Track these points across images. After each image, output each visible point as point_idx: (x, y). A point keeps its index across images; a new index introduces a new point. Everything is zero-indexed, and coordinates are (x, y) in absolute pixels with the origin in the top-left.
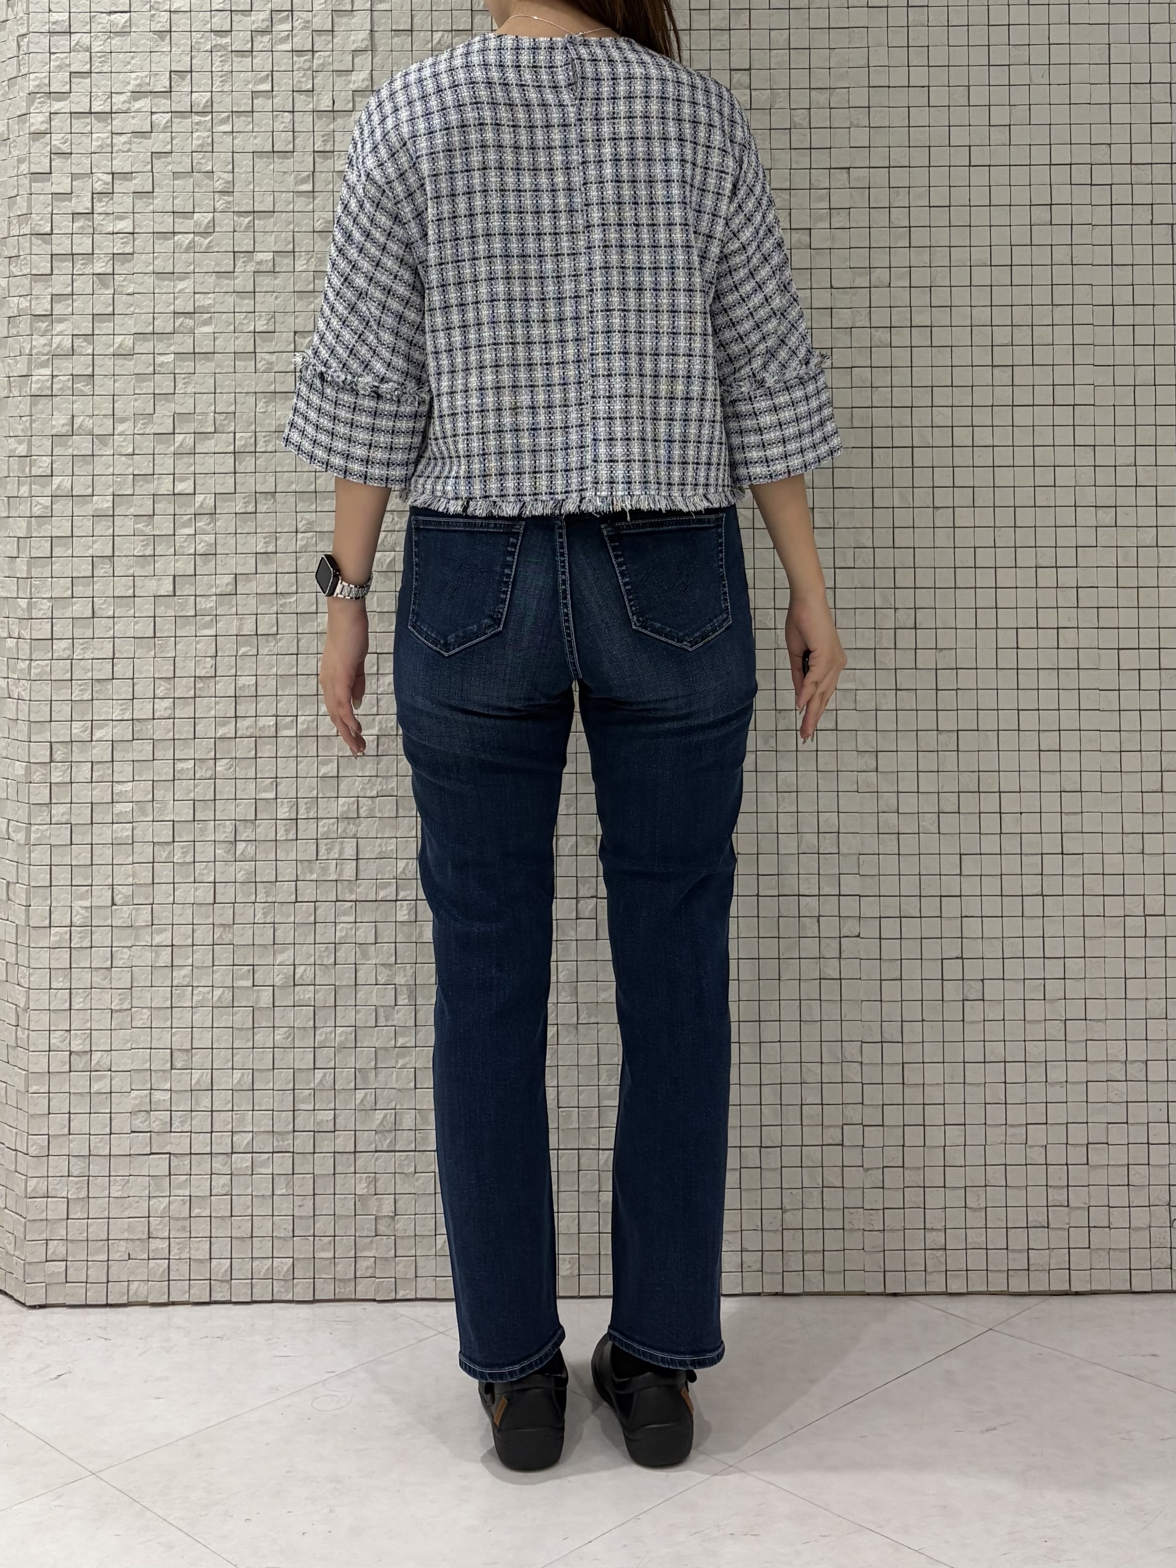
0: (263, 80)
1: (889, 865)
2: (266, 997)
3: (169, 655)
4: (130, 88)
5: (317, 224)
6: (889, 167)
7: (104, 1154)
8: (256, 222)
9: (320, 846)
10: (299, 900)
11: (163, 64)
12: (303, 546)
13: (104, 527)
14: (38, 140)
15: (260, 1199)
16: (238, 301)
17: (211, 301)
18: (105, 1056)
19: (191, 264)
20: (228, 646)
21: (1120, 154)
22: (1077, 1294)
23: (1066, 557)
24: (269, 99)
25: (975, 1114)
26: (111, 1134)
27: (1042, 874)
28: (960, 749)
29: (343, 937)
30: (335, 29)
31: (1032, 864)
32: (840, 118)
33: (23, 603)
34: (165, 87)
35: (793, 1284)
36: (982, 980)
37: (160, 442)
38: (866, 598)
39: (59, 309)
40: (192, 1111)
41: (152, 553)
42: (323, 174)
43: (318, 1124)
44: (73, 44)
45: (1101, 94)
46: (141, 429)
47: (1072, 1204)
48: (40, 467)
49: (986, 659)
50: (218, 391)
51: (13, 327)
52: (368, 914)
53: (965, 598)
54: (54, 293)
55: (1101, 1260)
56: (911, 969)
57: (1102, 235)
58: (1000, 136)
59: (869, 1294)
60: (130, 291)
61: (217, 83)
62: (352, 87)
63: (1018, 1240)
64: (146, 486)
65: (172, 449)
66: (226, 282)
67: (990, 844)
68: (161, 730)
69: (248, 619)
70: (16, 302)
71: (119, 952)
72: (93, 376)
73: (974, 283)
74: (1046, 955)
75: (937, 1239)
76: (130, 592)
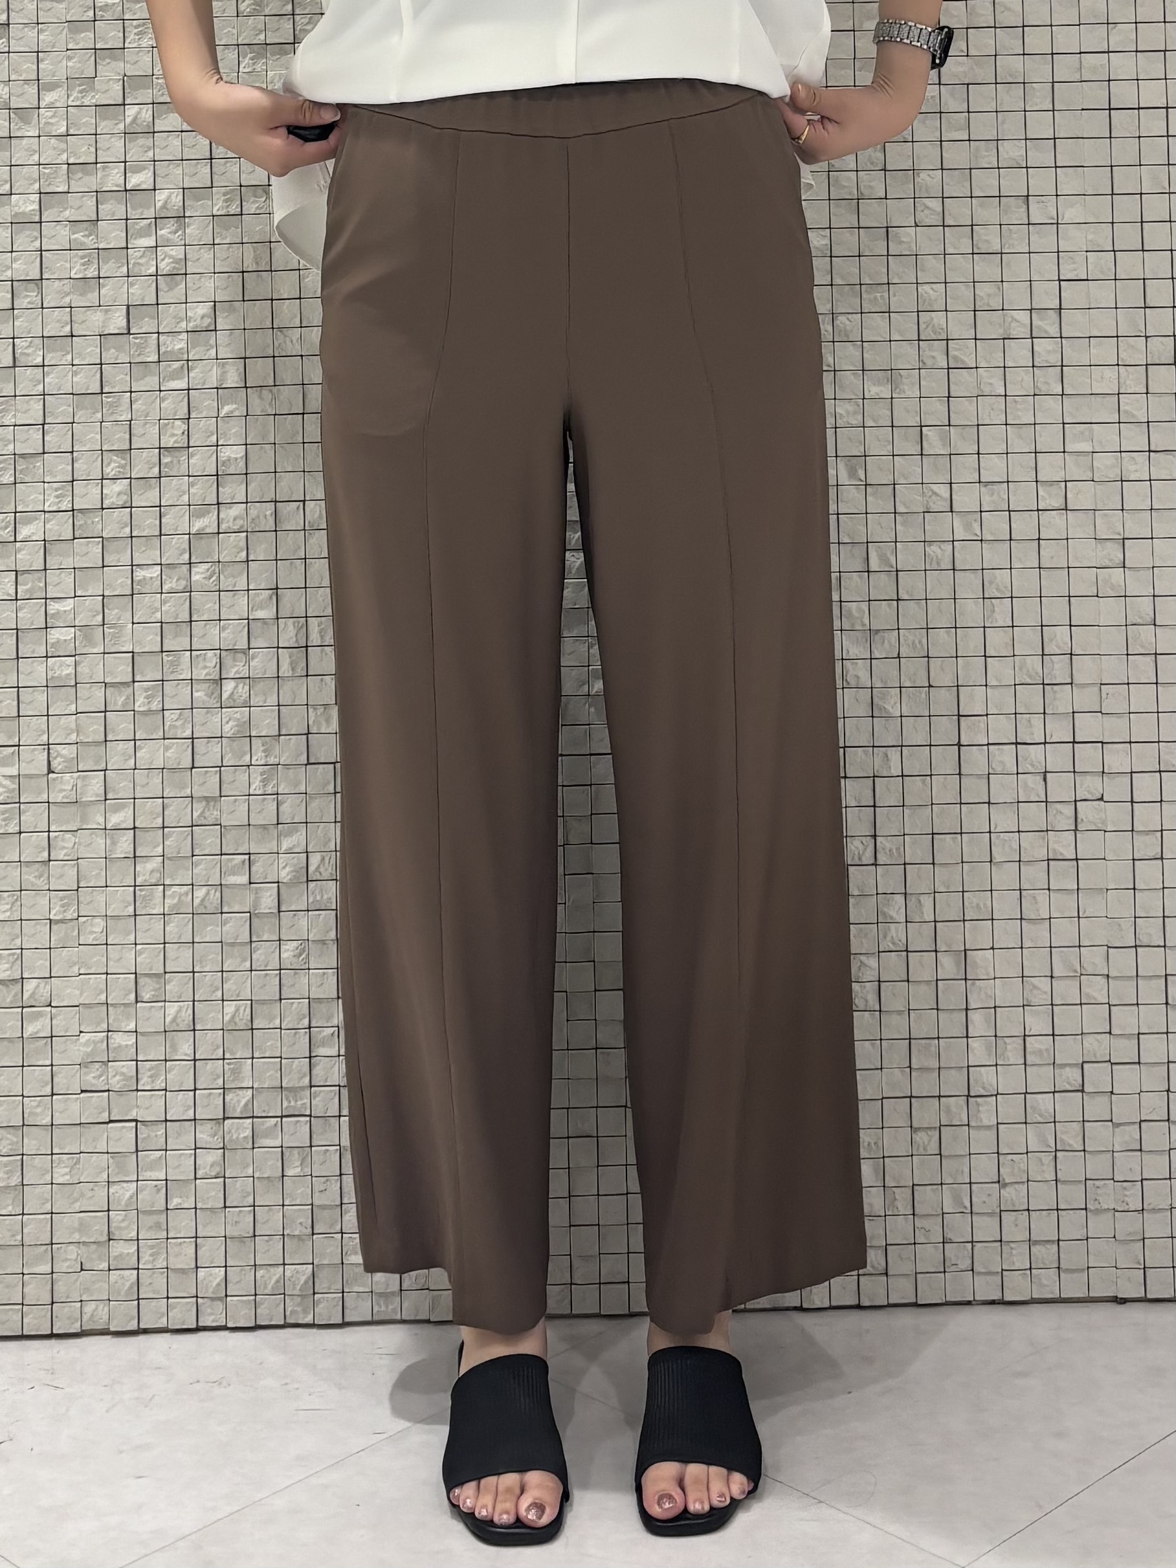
1: (1144, 697)
2: (268, 901)
3: (122, 418)
7: (44, 1122)
10: (312, 760)
13: (26, 240)
15: (265, 1182)
18: (42, 985)
20: (206, 403)
35: (1017, 1288)
37: (105, 119)
38: (1105, 322)
40: (166, 1060)
41: (95, 274)
46: (77, 99)
59: (1123, 1301)
64: (87, 179)
65: (121, 126)
68: (114, 524)
69: (233, 365)
71: (59, 839)
72: (8, 25)
76: (66, 331)
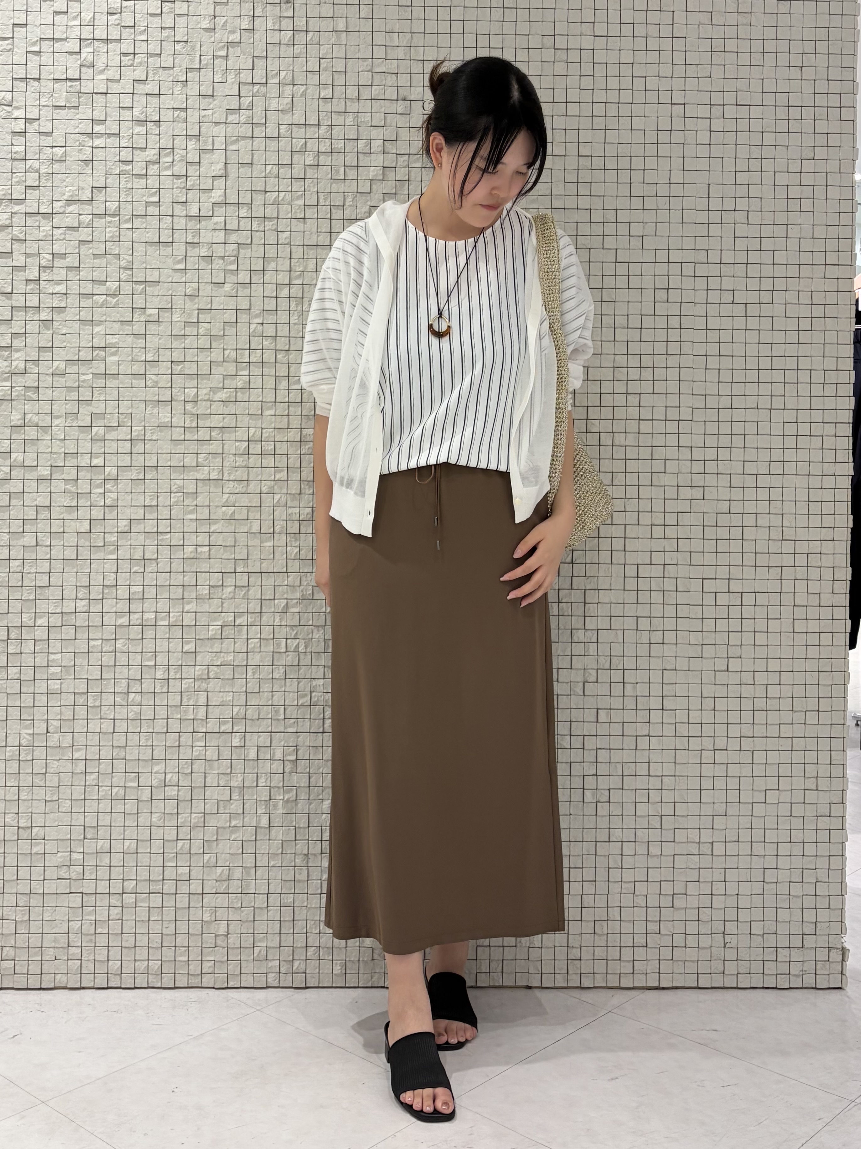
0: (153, 195)
2: (145, 794)
3: (86, 571)
4: (65, 197)
5: (187, 291)
7: (40, 892)
8: (147, 288)
9: (183, 697)
10: (169, 731)
11: (87, 182)
12: (175, 502)
13: (44, 487)
15: (141, 923)
16: (134, 340)
17: (117, 340)
18: (41, 830)
19: (104, 315)
20: (125, 566)
21: (714, 257)
22: (664, 988)
23: (671, 519)
24: (157, 207)
25: (602, 874)
26: (44, 880)
27: (649, 723)
28: (599, 641)
29: (197, 756)
30: (202, 161)
31: (642, 716)
34: (88, 197)
35: (484, 980)
36: (609, 789)
37: (82, 432)
39: (16, 343)
40: (97, 866)
41: (76, 504)
42: (192, 258)
43: (179, 875)
44: (27, 167)
45: (703, 217)
46: (69, 423)
47: (662, 932)
49: (618, 584)
50: (121, 399)
52: (213, 740)
53: (605, 544)
54: (13, 332)
55: (679, 968)
57: (700, 310)
58: (636, 243)
59: (531, 988)
60: (64, 332)
61: (123, 196)
62: (213, 201)
63: (627, 955)
64: (73, 460)
65: (90, 437)
66: (127, 327)
67: (617, 703)
68: (81, 620)
69: (138, 549)
71: (51, 764)
72: (39, 387)
73: (616, 339)
74: (651, 774)
75: (575, 953)
76: (61, 530)
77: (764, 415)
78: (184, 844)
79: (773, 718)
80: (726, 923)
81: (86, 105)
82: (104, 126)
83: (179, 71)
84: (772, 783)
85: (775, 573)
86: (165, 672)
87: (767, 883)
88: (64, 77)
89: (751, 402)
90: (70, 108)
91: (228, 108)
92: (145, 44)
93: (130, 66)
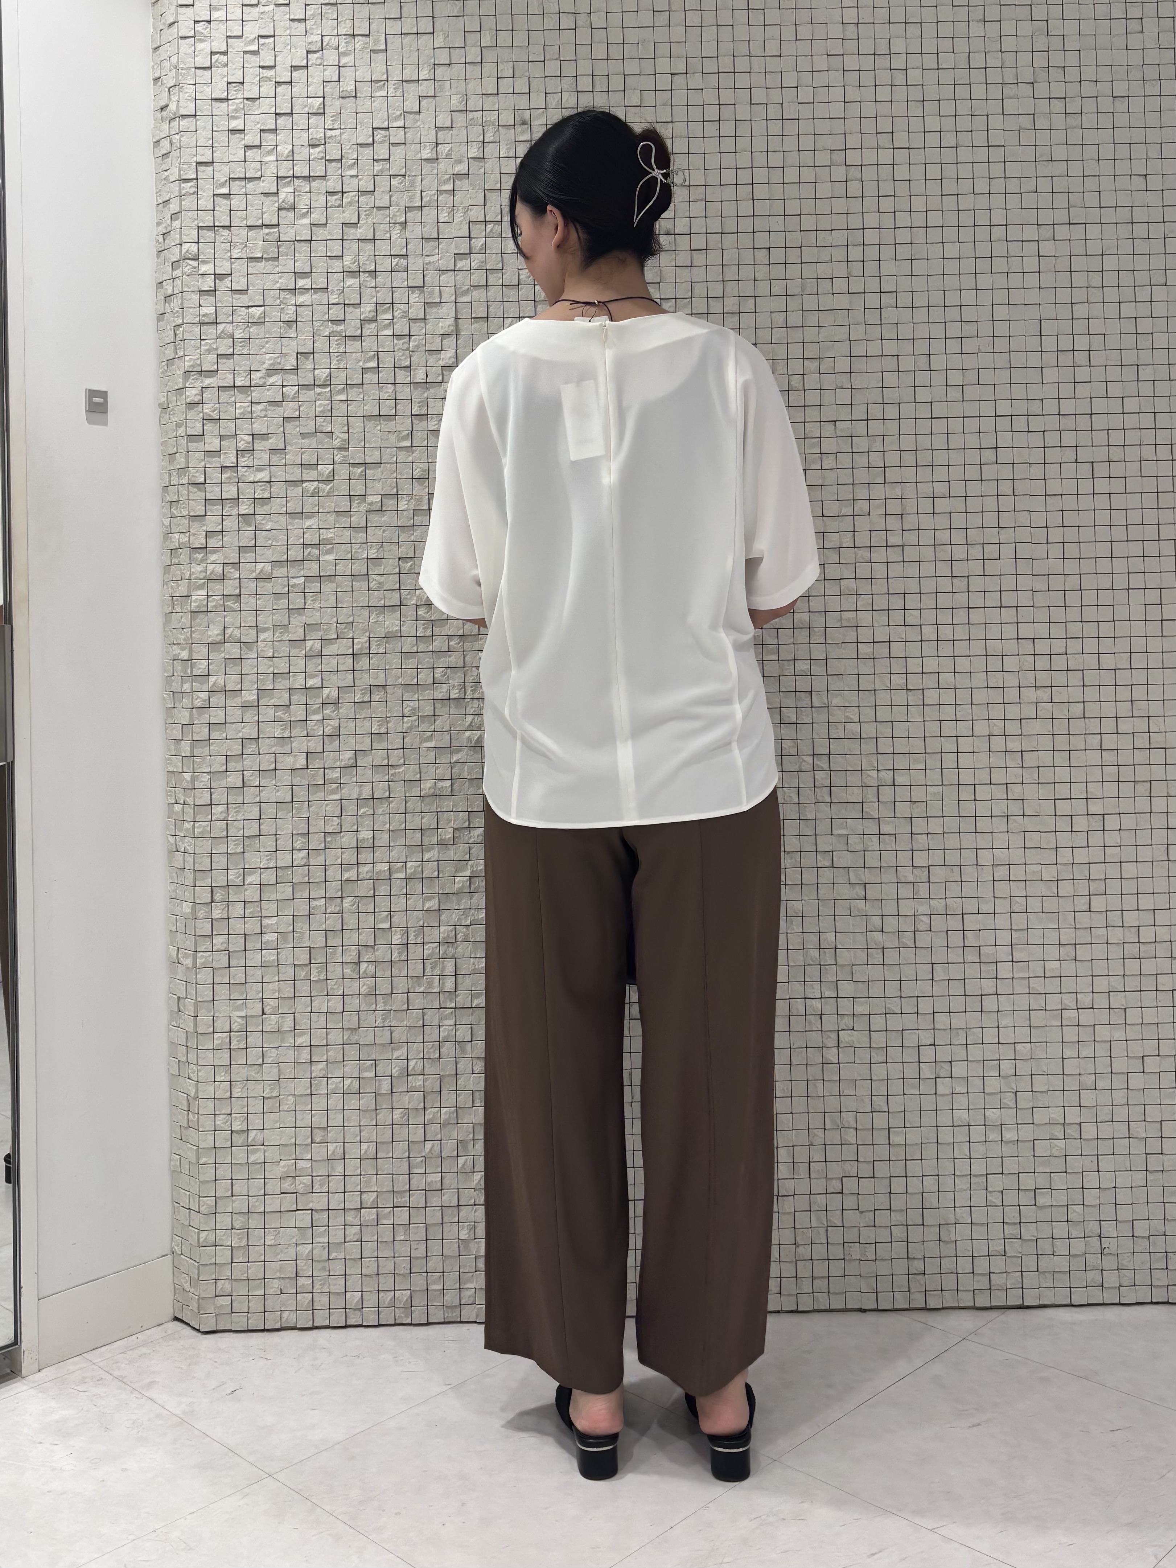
0: (370, 359)
1: (876, 973)
2: (385, 1086)
3: (303, 816)
4: (265, 366)
5: (415, 473)
6: (867, 420)
7: (260, 1211)
8: (367, 471)
9: (426, 965)
10: (410, 1008)
11: (291, 347)
12: (408, 728)
13: (250, 716)
14: (192, 409)
15: (384, 1244)
16: (354, 534)
17: (332, 535)
18: (259, 1134)
19: (316, 506)
20: (351, 808)
21: (1051, 407)
22: (1028, 1307)
23: (1013, 728)
24: (375, 373)
25: (946, 1167)
26: (265, 1195)
27: (996, 978)
28: (931, 881)
29: (446, 1037)
30: (427, 317)
31: (988, 970)
32: (829, 381)
33: (187, 776)
34: (293, 366)
35: (806, 1303)
36: (951, 1062)
37: (295, 648)
38: (855, 762)
39: (213, 543)
40: (328, 1176)
41: (289, 735)
42: (419, 433)
43: (429, 1184)
44: (219, 332)
45: (1034, 360)
46: (279, 637)
47: (1023, 1237)
48: (200, 668)
49: (951, 809)
50: (339, 606)
51: (175, 557)
52: (465, 1018)
53: (933, 762)
54: (208, 530)
55: (1046, 1280)
56: (895, 1054)
57: (1037, 471)
58: (956, 394)
59: (865, 1311)
60: (268, 527)
61: (334, 362)
62: (442, 363)
63: (982, 1265)
64: (284, 682)
65: (303, 652)
66: (344, 519)
67: (955, 956)
68: (299, 875)
69: (366, 786)
70: (177, 537)
71: (268, 1052)
72: (240, 595)
73: (936, 511)
74: (1001, 1041)
75: (918, 1266)
76: (272, 767)
77: (1122, 596)
78: (433, 1146)
79: (1149, 967)
80: (1102, 1223)
81: (287, 255)
82: (310, 280)
83: (396, 210)
84: (1150, 1047)
85: (1143, 789)
86: (403, 935)
87: (1151, 1172)
88: (259, 223)
89: (1105, 582)
90: (267, 259)
91: (456, 252)
92: (355, 181)
93: (338, 207)
